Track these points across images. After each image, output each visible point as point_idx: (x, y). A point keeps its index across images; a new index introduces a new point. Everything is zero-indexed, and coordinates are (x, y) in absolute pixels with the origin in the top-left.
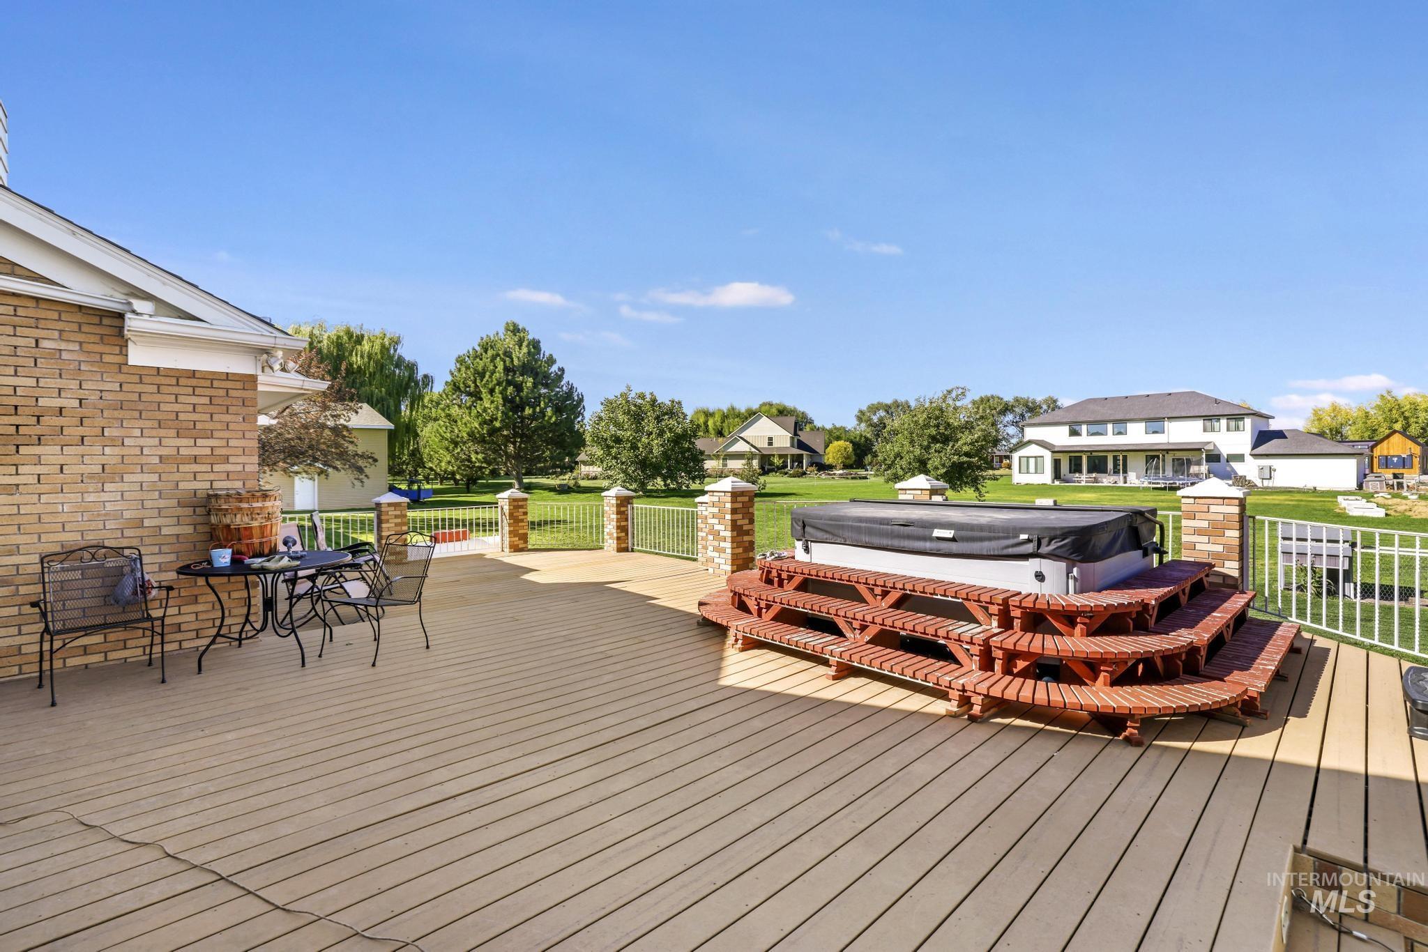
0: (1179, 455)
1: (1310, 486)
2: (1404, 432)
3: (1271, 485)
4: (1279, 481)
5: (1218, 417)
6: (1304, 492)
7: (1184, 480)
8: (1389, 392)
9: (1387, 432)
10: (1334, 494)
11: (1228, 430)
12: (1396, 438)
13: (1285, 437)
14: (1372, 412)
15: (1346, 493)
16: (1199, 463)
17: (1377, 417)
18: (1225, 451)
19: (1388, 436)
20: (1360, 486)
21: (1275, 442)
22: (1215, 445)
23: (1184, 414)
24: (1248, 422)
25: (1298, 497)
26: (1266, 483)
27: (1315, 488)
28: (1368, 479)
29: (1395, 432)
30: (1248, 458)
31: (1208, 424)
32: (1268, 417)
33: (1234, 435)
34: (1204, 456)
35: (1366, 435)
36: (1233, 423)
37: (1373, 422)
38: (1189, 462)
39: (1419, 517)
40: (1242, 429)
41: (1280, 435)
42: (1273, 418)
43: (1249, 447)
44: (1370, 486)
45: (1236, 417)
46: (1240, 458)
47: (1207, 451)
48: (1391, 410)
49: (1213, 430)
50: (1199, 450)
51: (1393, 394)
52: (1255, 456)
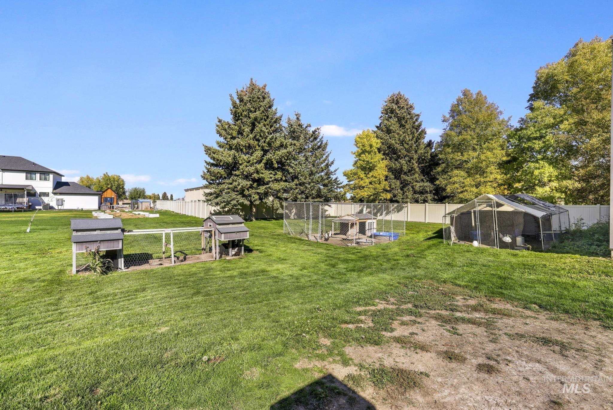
0: (9, 192)
1: (80, 208)
2: (111, 188)
3: (62, 208)
4: (66, 206)
5: (35, 172)
6: (78, 211)
7: (12, 206)
8: (107, 173)
9: (106, 188)
10: (91, 211)
11: (40, 179)
12: (109, 191)
13: (69, 185)
14: (101, 180)
15: (95, 211)
16: (23, 197)
17: (103, 183)
18: (38, 191)
19: (107, 190)
20: (99, 208)
21: (65, 187)
22: (32, 187)
23: (13, 168)
24: (51, 176)
25: (75, 213)
26: (60, 207)
27: (82, 209)
28: (102, 205)
29: (109, 188)
30: (51, 195)
31: (29, 175)
32: (62, 176)
33: (44, 183)
34: (26, 193)
35: (99, 189)
36: (43, 176)
37: (102, 184)
38: (16, 196)
39: (124, 218)
40: (48, 179)
41: (67, 184)
42: (64, 176)
43: (52, 189)
44: (103, 208)
45: (45, 173)
46: (46, 194)
47: (27, 189)
48: (107, 180)
49: (31, 179)
50: (23, 189)
51: (108, 174)
52: (55, 194)
